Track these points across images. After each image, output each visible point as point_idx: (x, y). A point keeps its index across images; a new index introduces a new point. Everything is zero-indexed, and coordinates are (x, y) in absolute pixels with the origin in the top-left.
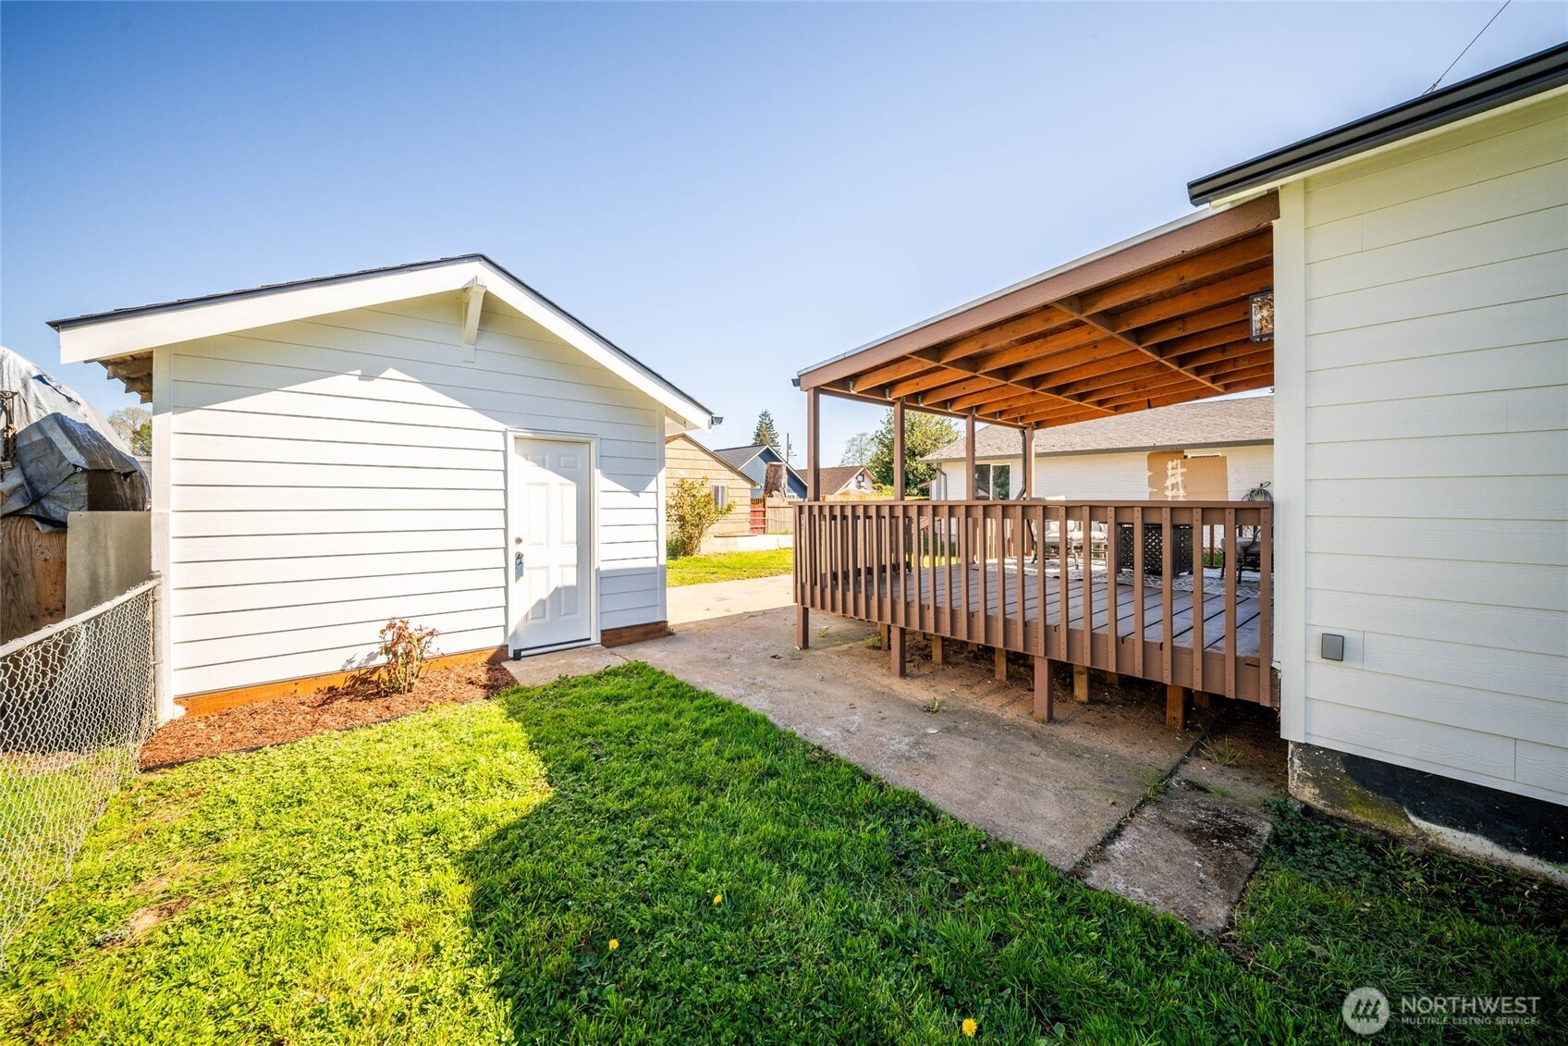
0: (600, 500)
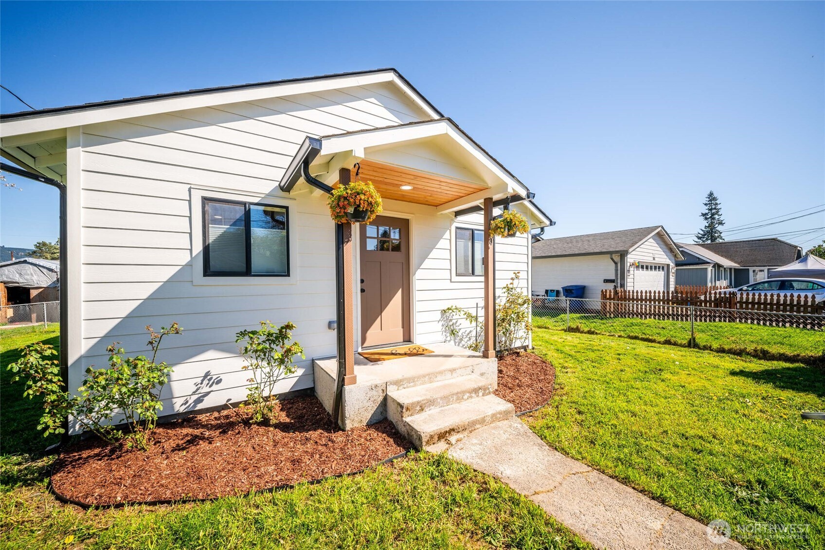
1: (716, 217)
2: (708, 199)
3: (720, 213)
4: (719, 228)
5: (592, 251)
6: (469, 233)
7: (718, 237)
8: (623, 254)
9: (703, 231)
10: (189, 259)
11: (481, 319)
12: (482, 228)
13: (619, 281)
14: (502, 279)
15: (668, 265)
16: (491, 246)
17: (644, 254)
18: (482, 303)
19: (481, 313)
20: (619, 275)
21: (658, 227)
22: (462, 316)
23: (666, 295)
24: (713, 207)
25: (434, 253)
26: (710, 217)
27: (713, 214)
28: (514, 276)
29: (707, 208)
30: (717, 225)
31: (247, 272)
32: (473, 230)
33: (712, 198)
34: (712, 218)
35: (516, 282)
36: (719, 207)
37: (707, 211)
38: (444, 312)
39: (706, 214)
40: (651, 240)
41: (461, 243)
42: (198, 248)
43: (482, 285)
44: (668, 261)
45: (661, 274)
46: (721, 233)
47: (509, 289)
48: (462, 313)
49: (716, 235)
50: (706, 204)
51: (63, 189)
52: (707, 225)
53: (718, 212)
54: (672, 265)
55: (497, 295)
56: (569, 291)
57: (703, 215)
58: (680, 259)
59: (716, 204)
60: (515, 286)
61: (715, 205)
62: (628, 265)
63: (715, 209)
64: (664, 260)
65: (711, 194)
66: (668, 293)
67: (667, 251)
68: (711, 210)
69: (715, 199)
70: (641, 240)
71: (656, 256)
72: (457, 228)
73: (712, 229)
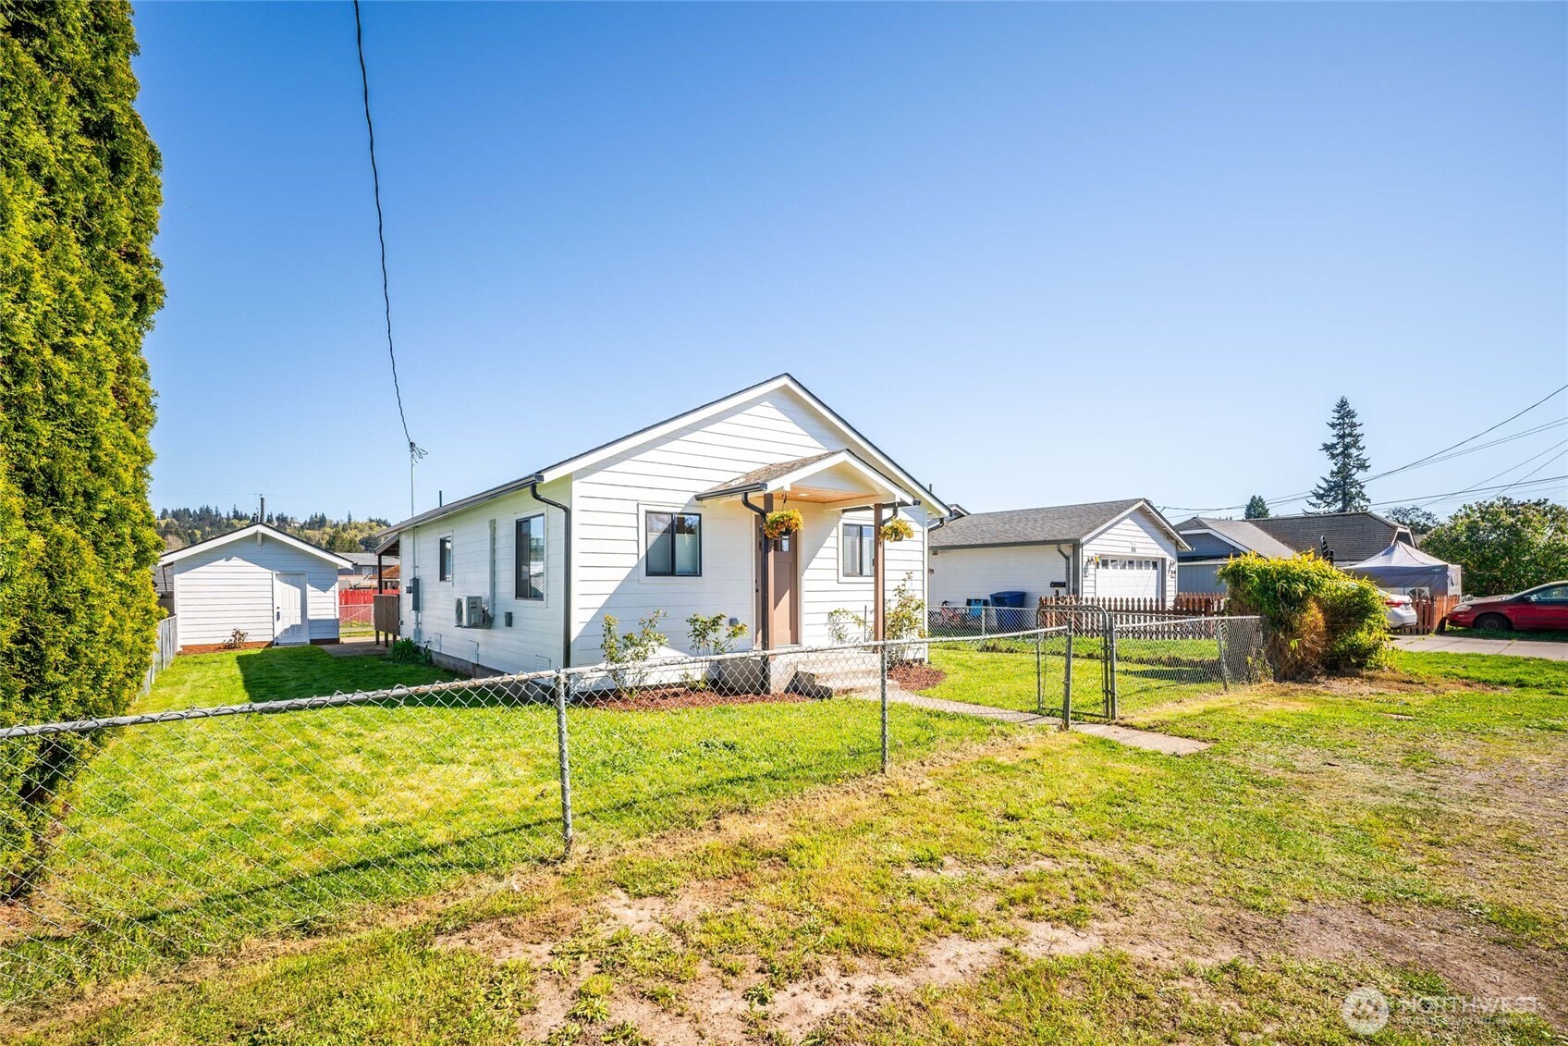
0: (309, 594)
1: (1354, 451)
2: (1336, 415)
3: (1361, 444)
4: (1359, 476)
5: (1033, 539)
6: (856, 530)
7: (1357, 494)
8: (1076, 545)
9: (1327, 481)
10: (636, 562)
11: (871, 624)
12: (873, 523)
13: (1071, 584)
14: (892, 579)
15: (1164, 560)
16: (880, 549)
17: (1114, 543)
18: (871, 606)
19: (871, 617)
20: (1071, 576)
21: (1137, 501)
22: (850, 620)
23: (1160, 604)
24: (1347, 432)
25: (822, 552)
26: (1340, 454)
27: (1346, 447)
28: (906, 577)
29: (1335, 432)
30: (1355, 470)
31: (672, 573)
32: (861, 527)
33: (1344, 410)
34: (1345, 455)
35: (908, 583)
36: (1358, 431)
37: (1335, 440)
38: (831, 614)
39: (1333, 446)
40: (1128, 521)
41: (848, 539)
42: (643, 553)
43: (872, 587)
44: (1161, 553)
45: (1152, 574)
46: (1362, 487)
47: (900, 592)
48: (850, 616)
49: (1353, 490)
50: (1333, 426)
51: (568, 511)
52: (1335, 469)
53: (1356, 442)
54: (1170, 559)
55: (887, 598)
56: (999, 599)
57: (1327, 448)
58: (1185, 550)
59: (1353, 425)
60: (907, 588)
61: (1351, 427)
62: (1085, 560)
63: (1350, 435)
64: (1154, 552)
65: (1343, 404)
66: (1163, 601)
67: (1162, 536)
68: (1342, 437)
69: (1350, 414)
70: (1105, 522)
71: (1138, 545)
72: (845, 525)
73: (1344, 479)
